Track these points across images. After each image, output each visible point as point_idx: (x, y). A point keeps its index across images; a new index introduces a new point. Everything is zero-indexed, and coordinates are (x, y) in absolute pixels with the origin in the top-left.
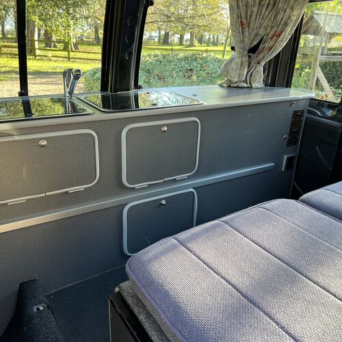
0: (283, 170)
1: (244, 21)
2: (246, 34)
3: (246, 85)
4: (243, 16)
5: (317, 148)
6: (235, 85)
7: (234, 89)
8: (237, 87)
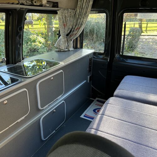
0: (89, 82)
1: (65, 24)
2: (66, 29)
3: (67, 50)
4: (64, 21)
5: (99, 71)
6: (63, 50)
7: (62, 52)
8: (64, 51)
